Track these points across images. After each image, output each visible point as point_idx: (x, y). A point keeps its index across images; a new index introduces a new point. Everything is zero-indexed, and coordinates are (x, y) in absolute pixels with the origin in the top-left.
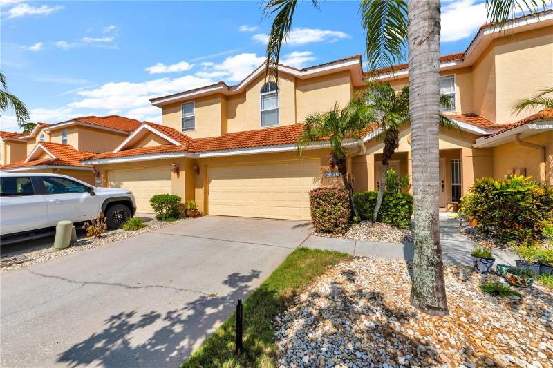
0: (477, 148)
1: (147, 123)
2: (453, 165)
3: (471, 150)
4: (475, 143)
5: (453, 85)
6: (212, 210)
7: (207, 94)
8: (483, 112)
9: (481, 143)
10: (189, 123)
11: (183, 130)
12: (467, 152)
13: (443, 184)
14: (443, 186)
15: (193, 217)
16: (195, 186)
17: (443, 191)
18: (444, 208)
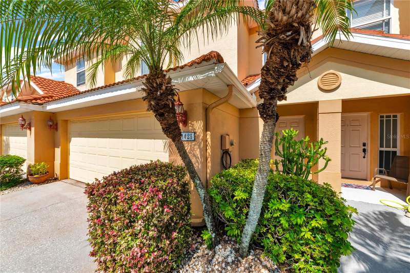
2: (382, 122)
10: (81, 78)
13: (365, 147)
14: (364, 151)
15: (39, 183)
16: (54, 145)
17: (364, 157)
18: (366, 180)
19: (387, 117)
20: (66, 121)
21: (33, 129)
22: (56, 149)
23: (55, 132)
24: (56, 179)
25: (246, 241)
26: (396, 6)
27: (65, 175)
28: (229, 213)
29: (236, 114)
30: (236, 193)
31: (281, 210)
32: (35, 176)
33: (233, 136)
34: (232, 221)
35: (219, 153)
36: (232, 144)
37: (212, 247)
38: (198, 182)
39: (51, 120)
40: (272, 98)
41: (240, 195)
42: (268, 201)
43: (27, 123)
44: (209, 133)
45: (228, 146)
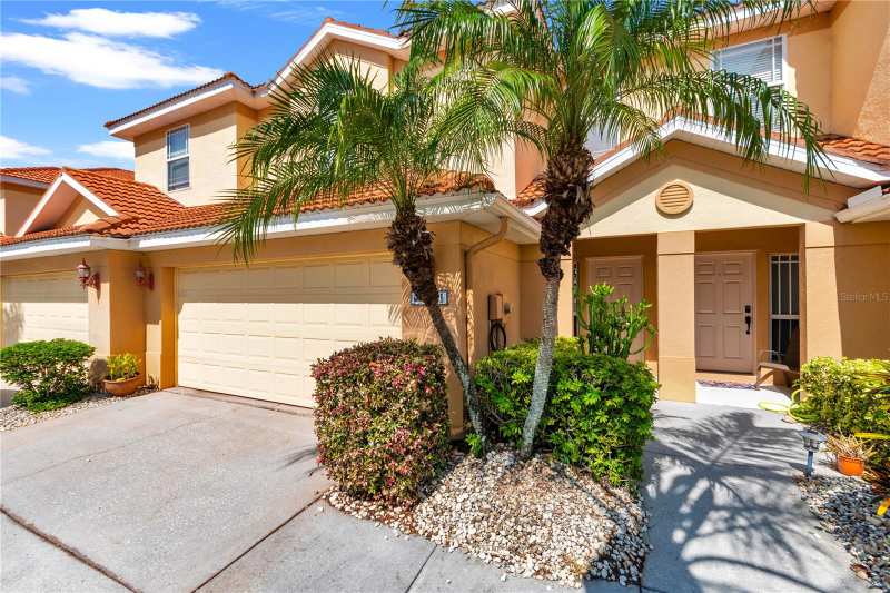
0: (848, 223)
1: (68, 170)
2: (775, 267)
3: (830, 229)
4: (845, 207)
5: (779, 66)
6: (187, 374)
7: (208, 107)
8: (863, 124)
9: (861, 208)
10: (178, 173)
11: (170, 189)
12: (819, 234)
13: (750, 314)
14: (748, 320)
15: (123, 396)
16: (146, 317)
17: (748, 333)
18: (751, 374)
19: (783, 258)
20: (171, 270)
21: (106, 287)
22: (149, 327)
23: (148, 291)
24: (152, 388)
25: (529, 436)
26: (790, 64)
27: (170, 380)
28: (505, 405)
29: (514, 255)
30: (515, 376)
31: (572, 392)
32: (118, 380)
33: (509, 298)
34: (510, 417)
35: (486, 326)
36: (507, 311)
37: (481, 454)
38: (460, 364)
39: (141, 267)
40: (554, 254)
41: (519, 377)
42: (556, 383)
43: (93, 274)
44: (470, 292)
45: (500, 315)
